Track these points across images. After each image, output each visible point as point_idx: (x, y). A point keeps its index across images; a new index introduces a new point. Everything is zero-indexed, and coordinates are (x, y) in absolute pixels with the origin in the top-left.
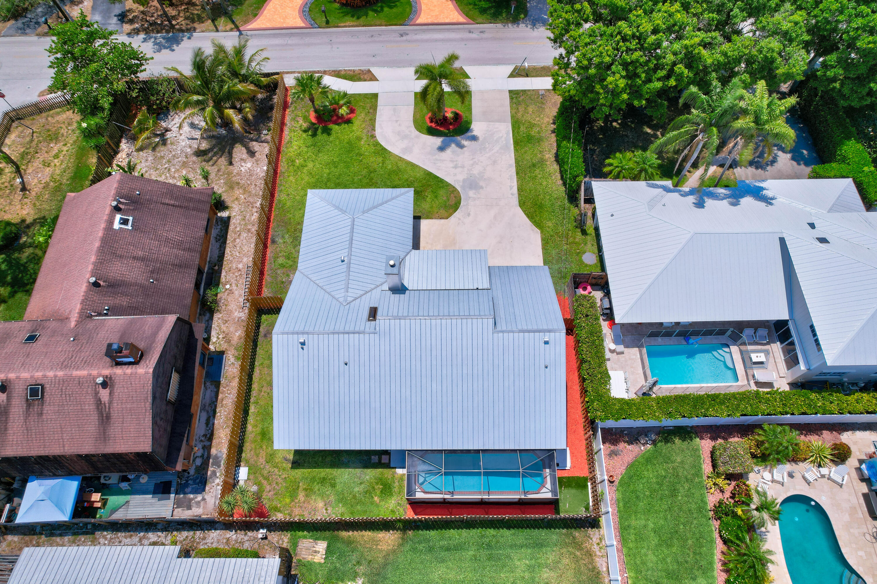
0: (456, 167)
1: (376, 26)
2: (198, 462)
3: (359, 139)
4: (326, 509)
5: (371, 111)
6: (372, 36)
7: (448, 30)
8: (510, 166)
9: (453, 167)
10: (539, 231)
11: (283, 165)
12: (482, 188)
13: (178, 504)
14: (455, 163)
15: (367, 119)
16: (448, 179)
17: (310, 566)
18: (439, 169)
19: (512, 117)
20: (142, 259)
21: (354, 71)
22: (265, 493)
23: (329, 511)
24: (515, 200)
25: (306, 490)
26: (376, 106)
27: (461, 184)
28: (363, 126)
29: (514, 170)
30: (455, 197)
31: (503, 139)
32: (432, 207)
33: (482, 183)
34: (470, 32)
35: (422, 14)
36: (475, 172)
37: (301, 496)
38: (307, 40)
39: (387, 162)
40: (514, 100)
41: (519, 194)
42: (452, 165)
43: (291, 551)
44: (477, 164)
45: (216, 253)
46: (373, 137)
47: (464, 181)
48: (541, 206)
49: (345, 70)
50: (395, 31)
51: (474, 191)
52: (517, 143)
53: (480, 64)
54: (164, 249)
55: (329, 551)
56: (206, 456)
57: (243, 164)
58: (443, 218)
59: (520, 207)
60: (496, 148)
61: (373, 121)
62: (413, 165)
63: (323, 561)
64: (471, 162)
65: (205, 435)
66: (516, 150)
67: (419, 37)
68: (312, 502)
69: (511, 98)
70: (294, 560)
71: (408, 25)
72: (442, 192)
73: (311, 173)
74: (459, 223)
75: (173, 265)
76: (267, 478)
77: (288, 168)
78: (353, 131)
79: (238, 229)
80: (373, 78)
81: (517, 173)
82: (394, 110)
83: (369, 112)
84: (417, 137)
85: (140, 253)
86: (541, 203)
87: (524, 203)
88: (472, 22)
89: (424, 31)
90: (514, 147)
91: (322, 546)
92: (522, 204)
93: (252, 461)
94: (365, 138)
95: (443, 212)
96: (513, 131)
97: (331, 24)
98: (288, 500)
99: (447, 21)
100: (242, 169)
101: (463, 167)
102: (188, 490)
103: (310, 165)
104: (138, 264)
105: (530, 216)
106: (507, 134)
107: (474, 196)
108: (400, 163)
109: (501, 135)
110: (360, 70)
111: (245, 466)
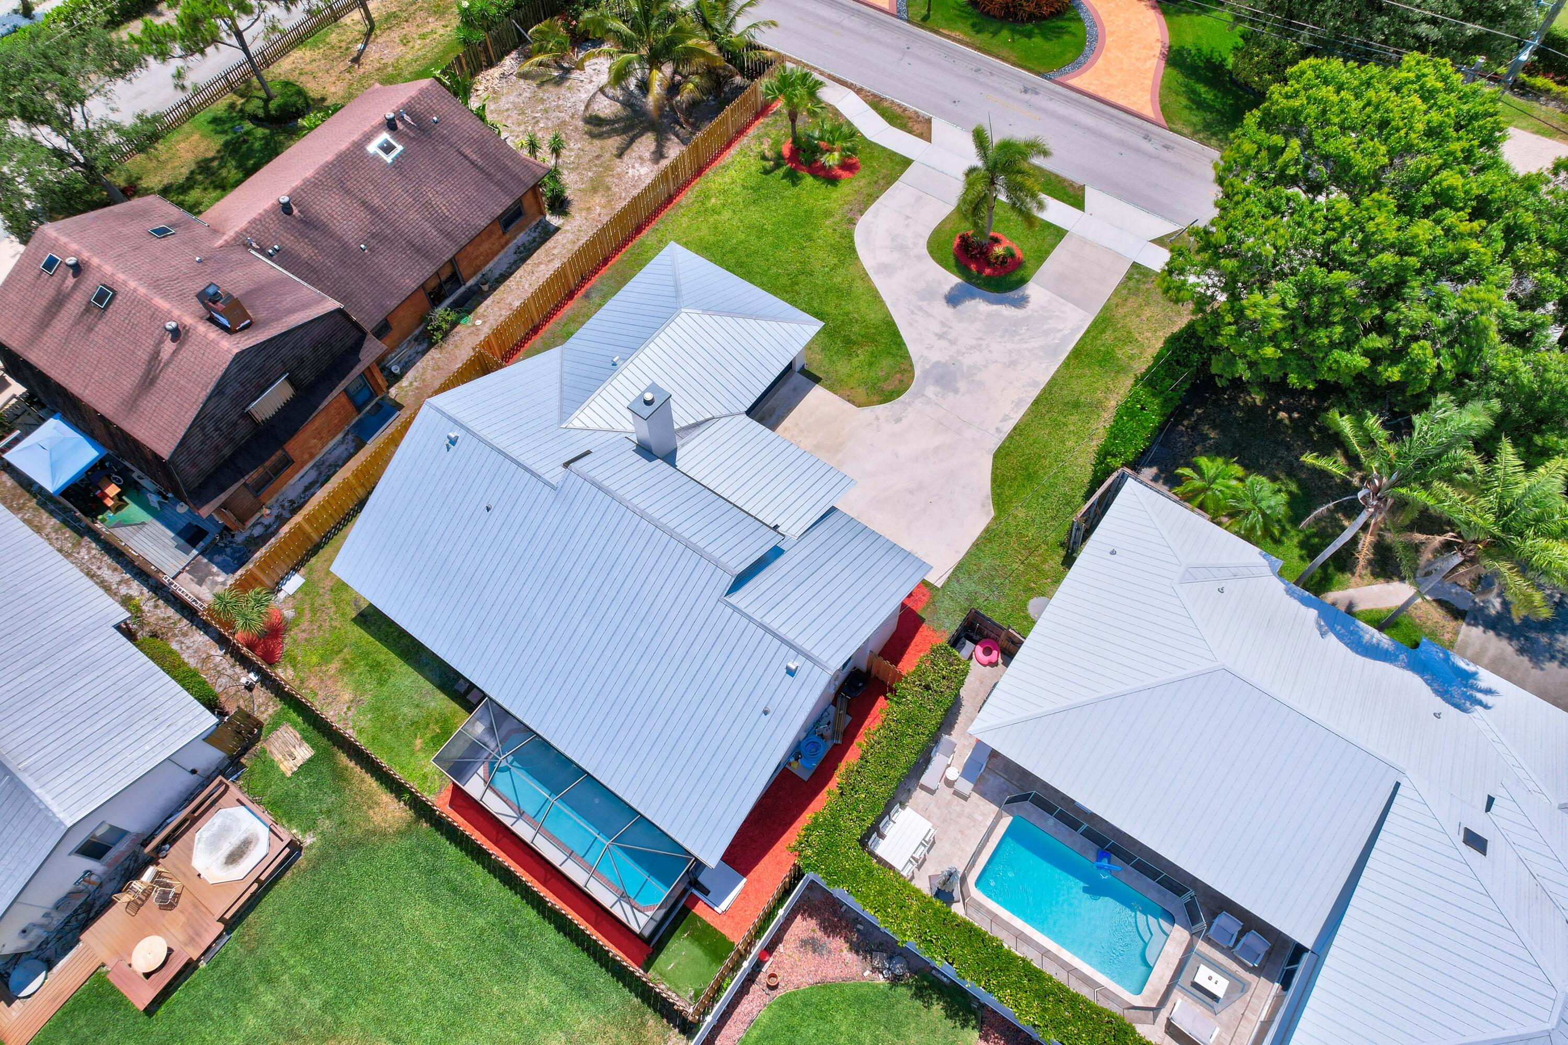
0: (941, 336)
1: (997, 57)
2: (257, 531)
3: (828, 214)
4: (349, 708)
5: (882, 182)
6: (978, 70)
7: (1111, 117)
8: (1035, 383)
9: (936, 335)
10: (992, 514)
11: (688, 197)
12: (956, 391)
13: (192, 568)
14: (945, 329)
15: (865, 191)
16: (913, 349)
17: (270, 766)
18: (911, 325)
19: (1106, 308)
20: (373, 210)
21: (905, 110)
22: (296, 630)
23: (350, 713)
24: (994, 442)
25: (346, 662)
26: (895, 179)
27: (928, 367)
28: (849, 198)
29: (1035, 393)
30: (901, 381)
31: (1059, 335)
32: (850, 376)
33: (962, 385)
34: (1146, 137)
35: (1088, 73)
36: (967, 361)
37: (334, 665)
38: (875, 31)
39: (841, 271)
40: (1131, 284)
41: (1010, 437)
42: (937, 329)
43: (264, 730)
44: (981, 351)
45: (503, 267)
46: (852, 222)
47: (937, 365)
48: (1030, 477)
49: (893, 102)
50: (1020, 79)
51: (938, 389)
52: (1077, 353)
53: (1119, 197)
54: (413, 216)
55: (306, 768)
56: (272, 529)
57: (637, 165)
58: (853, 403)
59: (995, 457)
60: (1034, 344)
61: (872, 198)
62: (876, 297)
63: (289, 774)
64: (974, 342)
65: (292, 502)
66: (1066, 364)
67: (1053, 106)
68: (339, 684)
69: (1129, 277)
70: (259, 746)
71: (1050, 79)
72: (886, 363)
73: (716, 228)
74: (870, 424)
75: (410, 243)
76: (314, 611)
77: (693, 204)
78: (829, 198)
79: (555, 252)
80: (926, 136)
81: (1036, 402)
82: (919, 198)
83: (876, 182)
84: (919, 258)
85: (377, 202)
86: (1036, 472)
87: (1007, 454)
88: (1164, 123)
89: (1068, 100)
90: (1068, 358)
91: (304, 753)
92: (1001, 455)
93: (315, 576)
94: (837, 218)
95: (861, 393)
96: (1088, 331)
97: (929, 23)
98: (315, 659)
99: (1121, 102)
100: (630, 171)
101: (953, 342)
102: (218, 558)
103: (726, 214)
104: (363, 214)
105: (998, 481)
106: (1074, 331)
107: (932, 396)
108: (858, 283)
109: (1060, 326)
110: (916, 113)
111: (303, 576)
